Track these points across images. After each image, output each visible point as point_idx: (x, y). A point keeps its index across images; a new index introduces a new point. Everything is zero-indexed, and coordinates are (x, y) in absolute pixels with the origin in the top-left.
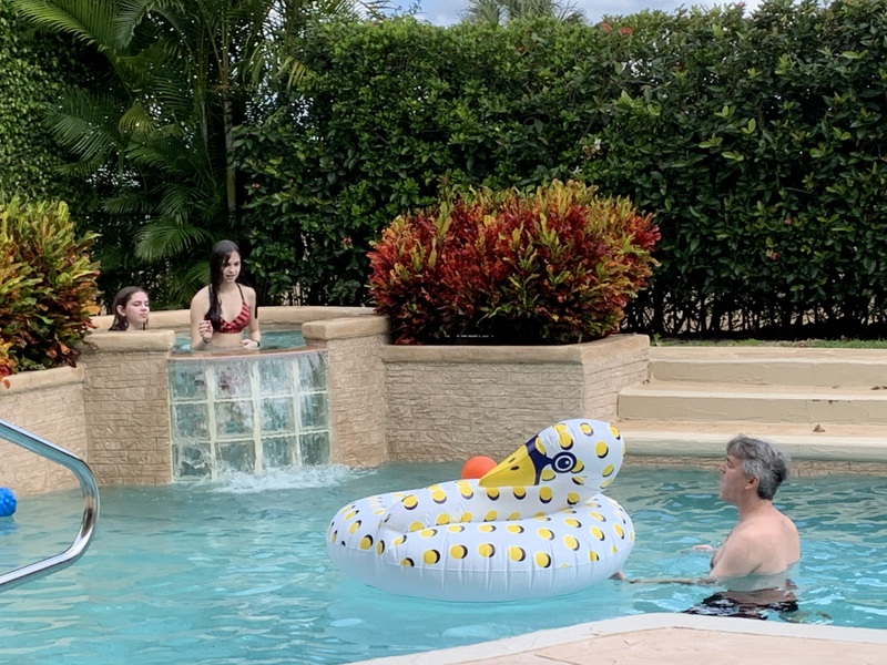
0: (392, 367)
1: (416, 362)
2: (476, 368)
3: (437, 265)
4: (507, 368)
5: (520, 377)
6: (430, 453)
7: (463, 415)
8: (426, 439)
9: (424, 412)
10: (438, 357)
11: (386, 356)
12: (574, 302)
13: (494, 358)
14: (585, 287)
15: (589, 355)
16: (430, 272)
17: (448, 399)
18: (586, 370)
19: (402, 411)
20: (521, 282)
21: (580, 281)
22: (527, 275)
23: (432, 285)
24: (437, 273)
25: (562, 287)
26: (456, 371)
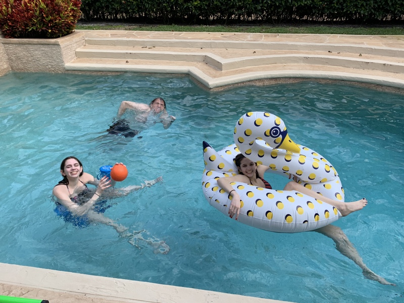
0: (5, 45)
1: (12, 44)
2: (30, 46)
3: (12, 13)
4: (39, 46)
5: (43, 49)
6: (22, 69)
7: (30, 59)
8: (21, 66)
9: (18, 58)
10: (18, 42)
11: (2, 42)
12: (55, 25)
13: (34, 43)
14: (57, 21)
15: (62, 42)
16: (10, 15)
17: (25, 55)
18: (62, 47)
19: (12, 58)
20: (37, 20)
21: (56, 19)
22: (38, 18)
23: (12, 20)
24: (12, 16)
25: (51, 21)
26: (25, 47)
